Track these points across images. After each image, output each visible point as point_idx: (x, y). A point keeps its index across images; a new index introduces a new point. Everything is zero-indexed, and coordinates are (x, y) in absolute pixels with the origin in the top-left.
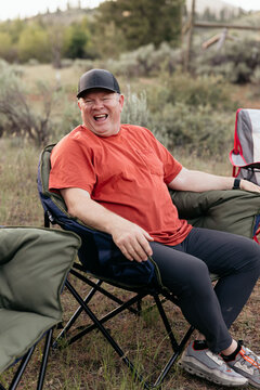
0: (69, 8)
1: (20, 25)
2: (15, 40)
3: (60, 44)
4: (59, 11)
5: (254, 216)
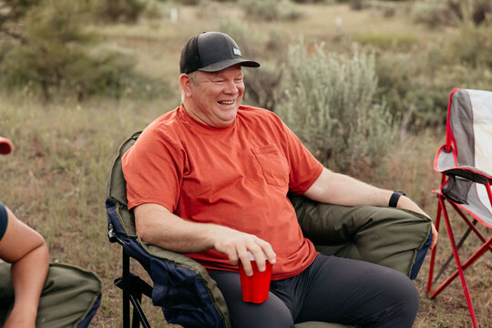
5: (413, 250)
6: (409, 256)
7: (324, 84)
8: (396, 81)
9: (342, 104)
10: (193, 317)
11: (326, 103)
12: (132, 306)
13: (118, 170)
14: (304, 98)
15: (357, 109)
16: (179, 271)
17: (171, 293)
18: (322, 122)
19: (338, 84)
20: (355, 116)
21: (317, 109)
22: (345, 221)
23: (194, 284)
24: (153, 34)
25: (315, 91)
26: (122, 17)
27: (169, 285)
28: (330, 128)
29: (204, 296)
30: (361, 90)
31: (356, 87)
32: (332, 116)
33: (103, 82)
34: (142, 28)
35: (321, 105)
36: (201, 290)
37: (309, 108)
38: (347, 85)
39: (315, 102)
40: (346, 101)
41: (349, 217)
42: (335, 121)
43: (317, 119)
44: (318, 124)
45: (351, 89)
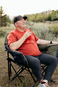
0: (49, 11)
1: (37, 14)
2: (36, 18)
3: (45, 18)
4: (47, 11)
5: (57, 50)
6: (56, 51)
7: (40, 30)
8: (52, 31)
9: (43, 33)
10: (21, 61)
11: (40, 33)
12: (9, 63)
13: (6, 39)
14: (36, 33)
15: (46, 34)
16: (18, 54)
17: (17, 57)
18: (40, 37)
19: (42, 30)
20: (45, 35)
21: (39, 35)
22: (45, 47)
23: (20, 55)
24: (9, 28)
25: (38, 31)
26: (3, 26)
27: (16, 56)
28: (41, 38)
29: (22, 57)
30: (46, 31)
31: (45, 30)
32: (41, 35)
33: (1, 35)
34: (7, 27)
35: (39, 33)
36: (22, 56)
37: (38, 34)
38: (44, 30)
39: (38, 33)
40: (44, 33)
41: (46, 46)
42: (42, 36)
43: (39, 36)
44: (39, 37)
45: (45, 31)
